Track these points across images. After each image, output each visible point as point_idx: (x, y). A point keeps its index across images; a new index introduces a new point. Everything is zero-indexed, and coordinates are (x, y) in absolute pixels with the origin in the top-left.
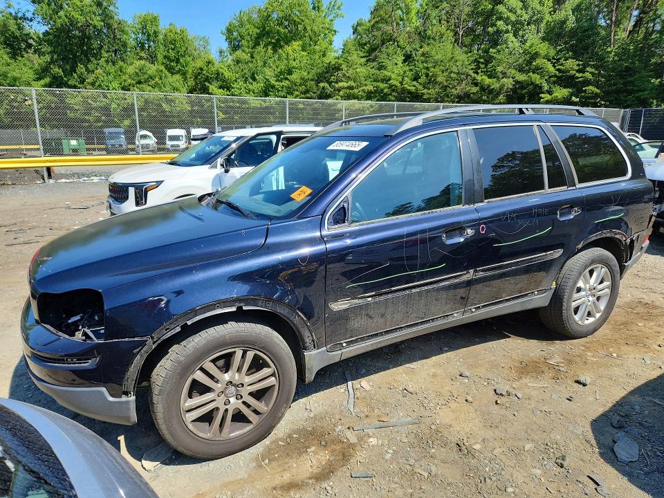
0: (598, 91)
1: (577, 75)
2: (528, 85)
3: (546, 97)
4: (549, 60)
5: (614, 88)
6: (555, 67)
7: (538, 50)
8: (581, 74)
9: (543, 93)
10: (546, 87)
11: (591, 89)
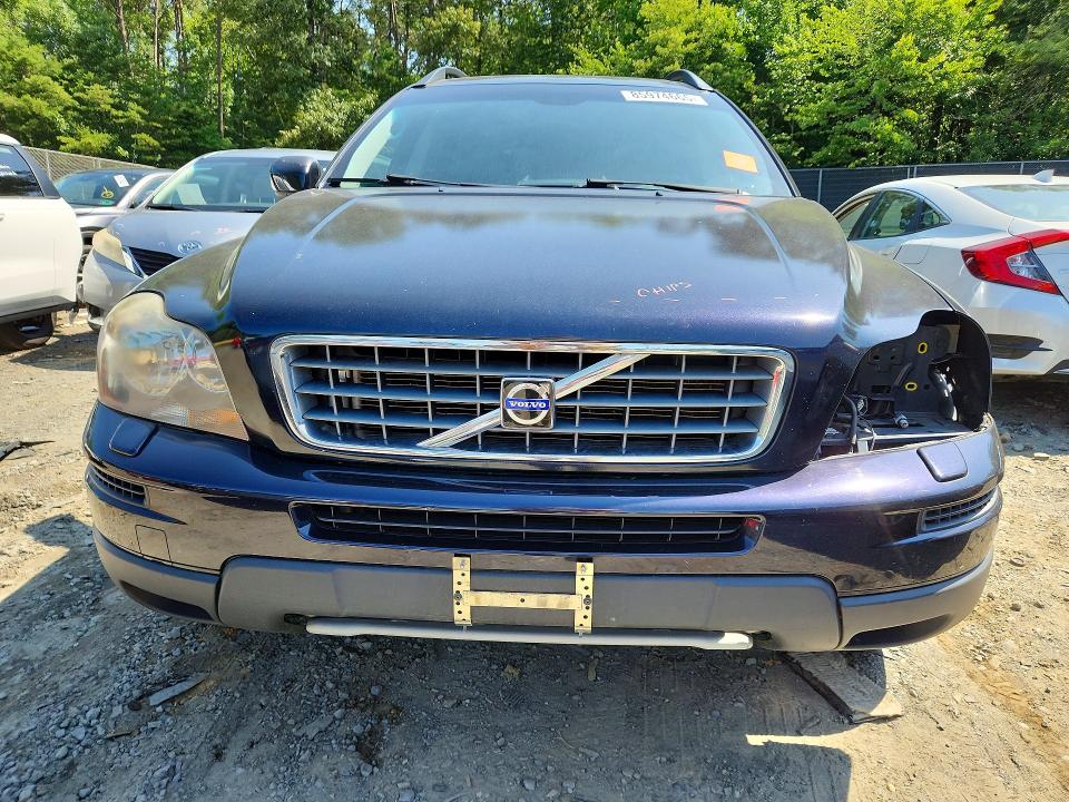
0: (156, 143)
1: (114, 112)
2: (28, 118)
3: (71, 142)
4: (55, 79)
5: (179, 141)
6: (70, 93)
7: (25, 55)
8: (120, 113)
9: (61, 134)
10: (64, 126)
11: (144, 138)
